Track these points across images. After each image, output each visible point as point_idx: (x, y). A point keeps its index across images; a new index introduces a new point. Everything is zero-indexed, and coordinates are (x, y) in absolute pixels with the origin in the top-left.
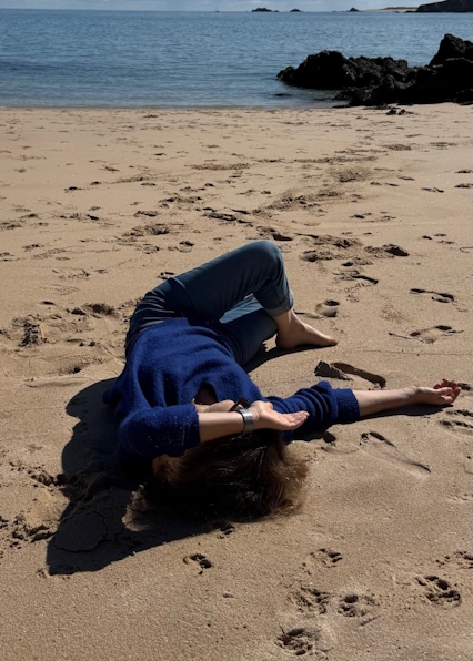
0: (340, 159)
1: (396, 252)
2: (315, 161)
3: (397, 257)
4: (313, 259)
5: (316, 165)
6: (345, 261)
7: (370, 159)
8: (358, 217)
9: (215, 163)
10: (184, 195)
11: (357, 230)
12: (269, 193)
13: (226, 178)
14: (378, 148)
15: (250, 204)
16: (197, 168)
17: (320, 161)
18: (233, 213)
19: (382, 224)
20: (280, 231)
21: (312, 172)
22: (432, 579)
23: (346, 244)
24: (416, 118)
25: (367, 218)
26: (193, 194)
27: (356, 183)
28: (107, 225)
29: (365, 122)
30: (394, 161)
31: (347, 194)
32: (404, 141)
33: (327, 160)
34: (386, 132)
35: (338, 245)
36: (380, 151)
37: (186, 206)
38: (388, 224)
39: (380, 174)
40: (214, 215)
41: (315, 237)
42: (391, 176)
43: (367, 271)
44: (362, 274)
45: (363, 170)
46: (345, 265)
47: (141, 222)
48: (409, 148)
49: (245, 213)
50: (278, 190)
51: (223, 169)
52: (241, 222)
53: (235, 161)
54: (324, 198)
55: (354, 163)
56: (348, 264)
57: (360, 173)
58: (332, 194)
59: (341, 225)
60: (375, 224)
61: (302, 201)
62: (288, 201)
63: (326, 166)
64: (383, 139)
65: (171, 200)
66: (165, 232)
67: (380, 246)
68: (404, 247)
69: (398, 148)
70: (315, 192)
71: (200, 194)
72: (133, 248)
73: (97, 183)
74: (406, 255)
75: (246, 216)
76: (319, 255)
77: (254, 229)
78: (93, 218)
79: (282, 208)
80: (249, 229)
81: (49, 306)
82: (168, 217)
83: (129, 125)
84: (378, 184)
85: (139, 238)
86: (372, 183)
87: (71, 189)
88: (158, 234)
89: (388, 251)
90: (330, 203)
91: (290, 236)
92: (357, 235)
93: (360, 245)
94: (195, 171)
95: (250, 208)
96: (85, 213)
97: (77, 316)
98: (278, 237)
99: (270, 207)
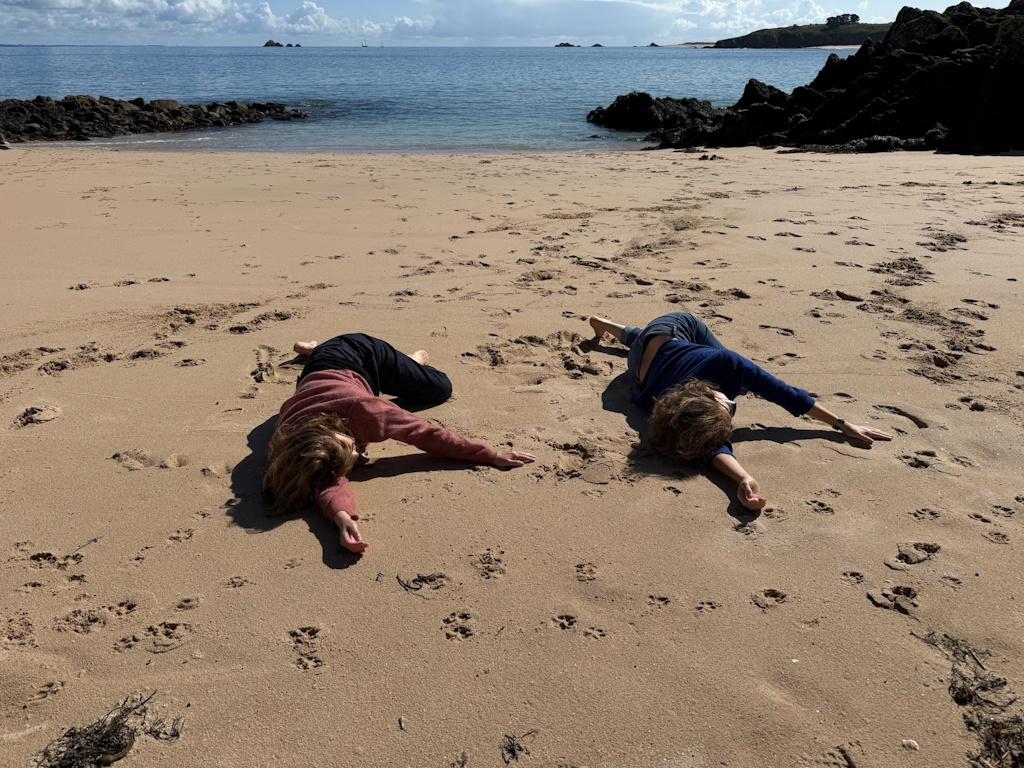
0: (670, 208)
1: (740, 295)
2: (648, 210)
3: (742, 299)
4: (675, 301)
5: (649, 213)
6: (702, 303)
7: (696, 207)
8: (700, 263)
9: (562, 212)
10: (548, 243)
11: (703, 275)
12: (618, 242)
13: (576, 228)
14: (700, 196)
15: (608, 251)
16: (548, 217)
17: (652, 209)
18: (597, 261)
19: (721, 270)
20: (640, 276)
21: (648, 221)
22: (815, 502)
23: (698, 288)
24: (727, 163)
25: (708, 264)
26: (555, 243)
27: (689, 232)
28: (499, 272)
29: (682, 168)
30: (715, 209)
31: (684, 242)
32: (722, 189)
33: (659, 209)
34: (703, 179)
35: (692, 289)
36: (702, 199)
37: (555, 254)
38: (726, 270)
39: (708, 223)
40: (580, 262)
41: (671, 282)
42: (715, 225)
43: (721, 311)
44: (718, 313)
45: (691, 218)
46: (702, 306)
47: (525, 269)
48: (727, 196)
49: (605, 260)
50: (626, 238)
51: (571, 218)
52: (604, 268)
53: (579, 210)
54: (666, 246)
55: (682, 211)
56: (704, 305)
57: (691, 222)
58: (673, 243)
59: (689, 271)
60: (716, 270)
61: (647, 247)
62: (638, 250)
63: (658, 214)
64: (704, 186)
65: (540, 249)
66: (549, 278)
67: (726, 289)
68: (746, 291)
69: (718, 195)
70: (656, 240)
71: (561, 242)
72: (530, 291)
73: (472, 232)
74: (748, 297)
75: (607, 263)
76: (679, 298)
77: (618, 275)
78: (485, 265)
79: (634, 256)
80: (614, 275)
81: (495, 337)
82: (544, 264)
83: (471, 172)
84: (708, 232)
85: (531, 283)
86: (704, 232)
87: (454, 237)
88: (543, 279)
89: (733, 294)
90: (673, 251)
91: (650, 281)
92: (704, 280)
93: (709, 289)
94: (548, 220)
95: (608, 256)
96: (477, 260)
97: (520, 345)
98: (640, 282)
99: (624, 255)
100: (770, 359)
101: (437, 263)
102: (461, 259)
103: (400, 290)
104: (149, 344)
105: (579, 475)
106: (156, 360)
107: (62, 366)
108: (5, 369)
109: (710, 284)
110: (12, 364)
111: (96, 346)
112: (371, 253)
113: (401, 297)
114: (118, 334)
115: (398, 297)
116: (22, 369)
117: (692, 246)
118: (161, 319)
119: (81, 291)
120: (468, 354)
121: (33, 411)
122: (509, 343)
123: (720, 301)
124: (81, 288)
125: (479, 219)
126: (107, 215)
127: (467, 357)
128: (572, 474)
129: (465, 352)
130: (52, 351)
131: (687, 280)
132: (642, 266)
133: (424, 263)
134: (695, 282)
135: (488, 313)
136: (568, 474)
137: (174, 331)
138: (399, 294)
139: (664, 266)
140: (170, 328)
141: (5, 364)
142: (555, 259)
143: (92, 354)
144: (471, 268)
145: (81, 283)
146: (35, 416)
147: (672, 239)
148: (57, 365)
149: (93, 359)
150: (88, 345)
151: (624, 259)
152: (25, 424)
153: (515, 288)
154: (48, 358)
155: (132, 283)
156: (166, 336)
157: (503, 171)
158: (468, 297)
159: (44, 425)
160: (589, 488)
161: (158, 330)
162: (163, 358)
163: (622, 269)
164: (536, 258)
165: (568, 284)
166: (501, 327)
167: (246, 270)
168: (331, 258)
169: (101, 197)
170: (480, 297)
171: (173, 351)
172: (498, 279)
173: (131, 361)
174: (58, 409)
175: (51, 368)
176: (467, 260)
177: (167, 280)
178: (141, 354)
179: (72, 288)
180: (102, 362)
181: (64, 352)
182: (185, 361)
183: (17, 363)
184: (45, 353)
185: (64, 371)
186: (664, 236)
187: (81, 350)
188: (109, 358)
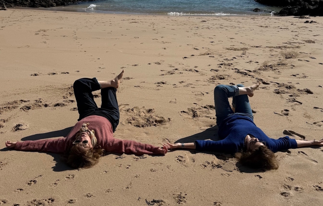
0: (285, 47)
1: (309, 92)
2: (274, 48)
3: (309, 94)
4: (278, 93)
5: (275, 49)
6: (290, 95)
7: (298, 47)
8: (294, 75)
9: (235, 47)
10: (226, 62)
11: (294, 81)
12: (258, 63)
13: (240, 55)
14: (301, 42)
15: (252, 67)
16: (228, 49)
17: (277, 47)
18: (246, 71)
19: (303, 79)
20: (265, 80)
21: (274, 53)
22: (317, 186)
23: (290, 88)
24: (318, 25)
25: (297, 76)
26: (229, 62)
27: (292, 59)
28: (202, 75)
29: (295, 27)
30: (307, 49)
31: (289, 64)
32: (312, 38)
33: (280, 47)
34: (304, 33)
35: (287, 88)
36: (302, 43)
37: (228, 67)
38: (305, 79)
39: (302, 55)
40: (239, 72)
41: (278, 84)
42: (305, 56)
43: (298, 99)
44: (296, 100)
45: (294, 53)
46: (290, 96)
47: (214, 74)
48: (314, 42)
49: (250, 71)
50: (261, 61)
51: (238, 50)
52: (249, 75)
53: (242, 46)
54: (280, 66)
55: (291, 49)
56: (291, 96)
57: (294, 54)
58: (283, 64)
59: (288, 79)
60: (300, 79)
61: (271, 66)
62: (266, 67)
63: (279, 50)
64: (304, 36)
65: (222, 64)
66: (223, 79)
67: (302, 89)
68: (312, 90)
69: (310, 42)
70: (276, 63)
71: (231, 62)
73: (193, 55)
74: (312, 93)
75: (251, 73)
76: (280, 92)
77: (255, 79)
78: (197, 71)
79: (264, 70)
80: (253, 78)
81: (196, 105)
82: (222, 72)
83: (196, 26)
84: (301, 60)
85: (215, 81)
86: (299, 60)
87: (185, 58)
88: (221, 79)
89: (305, 91)
90: (282, 69)
91: (269, 82)
92: (294, 84)
93: (295, 88)
94: (228, 50)
95: (252, 70)
96: (193, 69)
97: (206, 109)
98: (264, 83)
99: (259, 69)
100: (315, 123)
101: (176, 69)
102: (187, 68)
103: (159, 81)
104: (61, 101)
105: (221, 167)
106: (63, 107)
107: (29, 108)
108: (9, 108)
109: (296, 86)
110: (11, 106)
111: (41, 100)
112: (149, 64)
113: (159, 84)
114: (49, 96)
115: (158, 85)
116: (14, 108)
117: (292, 67)
118: (66, 90)
119: (35, 76)
120: (184, 112)
121: (19, 125)
122: (201, 108)
123: (299, 95)
124: (36, 75)
125: (197, 49)
126: (45, 42)
127: (183, 113)
128: (219, 166)
129: (182, 111)
130: (25, 101)
131: (286, 83)
132: (267, 75)
133: (171, 69)
134: (289, 84)
135: (195, 93)
136: (217, 166)
137: (71, 95)
138: (159, 83)
139: (276, 76)
140: (69, 94)
141: (9, 106)
142: (228, 70)
143: (40, 104)
144: (190, 72)
145: (35, 73)
146: (20, 127)
147: (283, 62)
148: (27, 107)
149: (40, 106)
150: (38, 100)
151: (259, 71)
152: (16, 130)
153: (208, 82)
154: (24, 104)
155: (55, 74)
156: (67, 97)
157: (211, 26)
158: (187, 86)
159: (23, 131)
160: (225, 172)
161: (64, 95)
162: (66, 107)
163: (256, 76)
164: (219, 69)
165: (231, 82)
166: (199, 100)
167: (100, 70)
168: (133, 65)
169: (43, 34)
170: (192, 86)
171: (70, 104)
172: (201, 78)
173: (54, 107)
174: (28, 125)
175: (25, 108)
176: (189, 68)
177: (68, 73)
178: (58, 105)
179: (32, 75)
180: (43, 107)
181: (30, 102)
182: (74, 108)
183: (13, 106)
184: (23, 102)
185: (29, 110)
186: (279, 61)
187: (35, 102)
188: (46, 106)
